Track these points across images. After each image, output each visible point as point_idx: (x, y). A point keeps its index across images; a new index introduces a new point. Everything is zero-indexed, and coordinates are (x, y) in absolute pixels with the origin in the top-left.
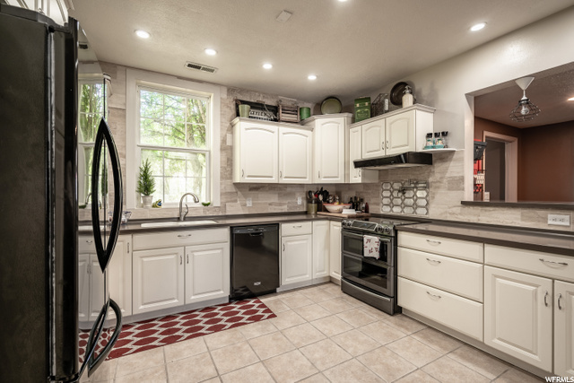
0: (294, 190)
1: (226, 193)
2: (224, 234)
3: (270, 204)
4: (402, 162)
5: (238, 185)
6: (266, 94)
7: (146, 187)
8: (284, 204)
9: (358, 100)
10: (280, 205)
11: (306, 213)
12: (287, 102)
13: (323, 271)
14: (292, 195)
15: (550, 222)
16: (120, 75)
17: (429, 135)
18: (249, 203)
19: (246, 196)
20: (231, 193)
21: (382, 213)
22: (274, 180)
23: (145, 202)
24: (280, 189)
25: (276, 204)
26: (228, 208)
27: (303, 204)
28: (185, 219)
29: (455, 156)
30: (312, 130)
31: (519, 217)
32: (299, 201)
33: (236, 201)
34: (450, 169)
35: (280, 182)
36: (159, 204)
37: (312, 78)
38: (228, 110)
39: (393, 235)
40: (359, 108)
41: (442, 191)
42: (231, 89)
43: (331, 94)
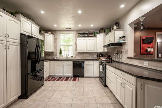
0: (93, 53)
1: (76, 54)
2: (71, 63)
3: (87, 57)
4: (110, 46)
5: (79, 52)
6: (86, 30)
7: (61, 53)
8: (91, 57)
9: (107, 29)
10: (90, 57)
11: (97, 59)
12: (91, 32)
13: (97, 74)
14: (93, 55)
15: (144, 64)
16: (56, 32)
17: (120, 37)
18: (81, 56)
19: (81, 55)
20: (77, 54)
21: (114, 60)
22: (85, 51)
23: (60, 56)
24: (90, 53)
25: (88, 57)
26: (76, 57)
27: (96, 57)
28: (67, 59)
29: (126, 43)
30: (97, 38)
31: (138, 62)
32: (95, 56)
33: (78, 56)
34: (126, 47)
35: (87, 51)
36: (63, 56)
37: (92, 26)
38: (76, 36)
39: (105, 65)
40: (107, 31)
41: (124, 54)
42: (77, 31)
43: (102, 28)
